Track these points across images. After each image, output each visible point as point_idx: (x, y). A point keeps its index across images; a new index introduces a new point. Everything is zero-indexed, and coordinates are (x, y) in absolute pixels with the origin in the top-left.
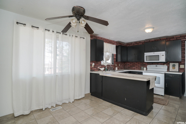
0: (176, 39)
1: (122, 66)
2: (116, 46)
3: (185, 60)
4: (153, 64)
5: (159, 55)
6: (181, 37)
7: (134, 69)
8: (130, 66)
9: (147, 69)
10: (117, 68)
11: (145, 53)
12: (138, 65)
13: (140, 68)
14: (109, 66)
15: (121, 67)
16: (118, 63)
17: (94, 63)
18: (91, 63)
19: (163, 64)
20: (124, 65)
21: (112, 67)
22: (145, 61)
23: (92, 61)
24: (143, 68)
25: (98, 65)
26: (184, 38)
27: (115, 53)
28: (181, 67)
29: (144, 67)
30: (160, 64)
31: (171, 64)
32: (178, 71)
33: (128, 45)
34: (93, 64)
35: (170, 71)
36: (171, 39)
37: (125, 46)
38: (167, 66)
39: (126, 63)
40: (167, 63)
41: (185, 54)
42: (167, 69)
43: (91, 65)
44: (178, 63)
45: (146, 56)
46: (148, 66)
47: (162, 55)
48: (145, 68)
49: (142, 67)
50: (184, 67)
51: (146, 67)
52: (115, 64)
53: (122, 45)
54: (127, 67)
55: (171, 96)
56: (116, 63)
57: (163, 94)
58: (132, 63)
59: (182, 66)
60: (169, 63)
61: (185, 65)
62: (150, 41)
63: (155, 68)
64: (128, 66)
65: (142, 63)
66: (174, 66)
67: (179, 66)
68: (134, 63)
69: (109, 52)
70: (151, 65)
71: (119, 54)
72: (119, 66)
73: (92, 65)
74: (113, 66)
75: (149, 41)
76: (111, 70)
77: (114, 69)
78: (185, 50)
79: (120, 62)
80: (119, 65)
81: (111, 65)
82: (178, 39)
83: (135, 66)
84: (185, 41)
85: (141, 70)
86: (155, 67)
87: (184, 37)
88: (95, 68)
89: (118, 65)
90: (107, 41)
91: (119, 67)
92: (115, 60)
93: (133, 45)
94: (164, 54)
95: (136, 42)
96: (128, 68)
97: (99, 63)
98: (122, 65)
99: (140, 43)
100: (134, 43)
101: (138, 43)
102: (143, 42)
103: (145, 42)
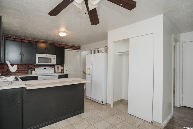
6: (62, 45)
11: (37, 54)
19: (50, 66)
22: (37, 63)
30: (47, 66)
31: (56, 67)
32: (61, 72)
35: (56, 72)
38: (53, 68)
44: (60, 66)
59: (62, 68)
61: (64, 67)
62: (37, 41)
63: (44, 70)
65: (27, 66)
66: (58, 68)
87: (64, 45)
94: (55, 58)
99: (25, 40)
100: (14, 38)
101: (21, 39)
102: (29, 39)
103: (31, 40)
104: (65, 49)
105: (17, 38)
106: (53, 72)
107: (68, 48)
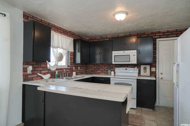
0: (147, 35)
1: (82, 69)
2: (74, 40)
3: (156, 61)
4: (122, 67)
5: (130, 55)
6: (152, 34)
7: (99, 73)
8: (93, 69)
9: (115, 73)
10: (74, 73)
11: (113, 52)
12: (104, 68)
13: (106, 71)
14: (62, 71)
15: (81, 71)
16: (76, 66)
17: (32, 65)
18: (26, 66)
19: (133, 66)
20: (86, 67)
21: (67, 72)
22: (113, 63)
23: (26, 63)
24: (111, 73)
25: (41, 69)
26: (156, 36)
27: (72, 50)
28: (152, 71)
29: (112, 71)
30: (130, 66)
31: (142, 67)
32: (149, 75)
33: (91, 40)
34: (30, 68)
35: (141, 75)
36: (142, 36)
37: (88, 41)
38: (138, 69)
39: (88, 66)
40: (138, 65)
41: (156, 54)
42: (138, 73)
43: (25, 70)
44: (149, 66)
45: (114, 56)
46: (117, 70)
47: (133, 55)
48: (113, 73)
49: (109, 71)
50: (155, 71)
51: (114, 71)
52: (72, 68)
53: (83, 39)
54: (90, 71)
55: (143, 109)
56: (73, 65)
57: (135, 107)
58: (97, 66)
59: (153, 69)
60: (140, 65)
61: (156, 67)
64: (91, 69)
65: (108, 66)
66: (145, 69)
67: (151, 69)
68: (98, 66)
69: (62, 48)
70: (119, 68)
71: (78, 52)
72: (79, 69)
73: (28, 69)
74: (69, 70)
75: (117, 36)
76: (64, 76)
77: (70, 74)
78: (156, 50)
79: (79, 64)
80: (79, 67)
81: (66, 69)
82: (149, 35)
83: (100, 69)
84: (156, 38)
85: (107, 74)
86: (125, 71)
87: (155, 34)
88: (33, 74)
89: (76, 68)
90: (59, 30)
91: (78, 71)
92: (73, 61)
93: (98, 40)
94: (136, 54)
95: (101, 37)
96: (91, 73)
97: (43, 65)
98: (83, 67)
99: (107, 38)
100: (99, 38)
101: (104, 39)
102: (110, 37)
103: (112, 38)
104: (158, 40)
105: (101, 38)
106: (137, 75)
107: (164, 36)
